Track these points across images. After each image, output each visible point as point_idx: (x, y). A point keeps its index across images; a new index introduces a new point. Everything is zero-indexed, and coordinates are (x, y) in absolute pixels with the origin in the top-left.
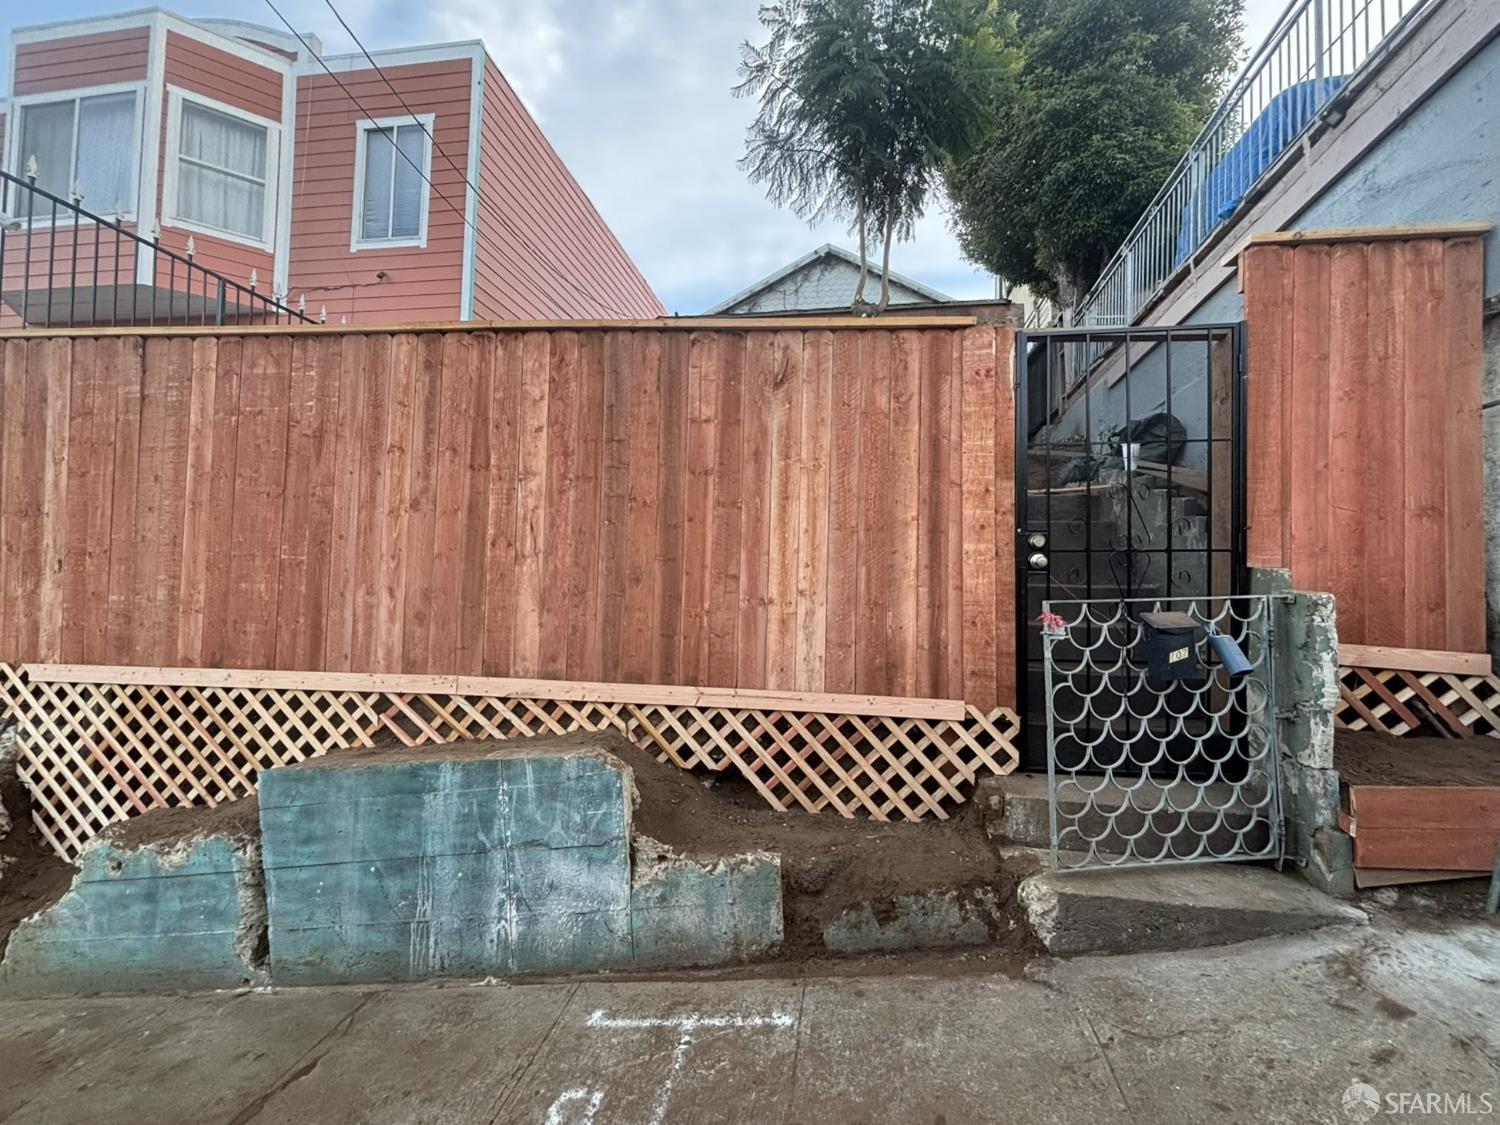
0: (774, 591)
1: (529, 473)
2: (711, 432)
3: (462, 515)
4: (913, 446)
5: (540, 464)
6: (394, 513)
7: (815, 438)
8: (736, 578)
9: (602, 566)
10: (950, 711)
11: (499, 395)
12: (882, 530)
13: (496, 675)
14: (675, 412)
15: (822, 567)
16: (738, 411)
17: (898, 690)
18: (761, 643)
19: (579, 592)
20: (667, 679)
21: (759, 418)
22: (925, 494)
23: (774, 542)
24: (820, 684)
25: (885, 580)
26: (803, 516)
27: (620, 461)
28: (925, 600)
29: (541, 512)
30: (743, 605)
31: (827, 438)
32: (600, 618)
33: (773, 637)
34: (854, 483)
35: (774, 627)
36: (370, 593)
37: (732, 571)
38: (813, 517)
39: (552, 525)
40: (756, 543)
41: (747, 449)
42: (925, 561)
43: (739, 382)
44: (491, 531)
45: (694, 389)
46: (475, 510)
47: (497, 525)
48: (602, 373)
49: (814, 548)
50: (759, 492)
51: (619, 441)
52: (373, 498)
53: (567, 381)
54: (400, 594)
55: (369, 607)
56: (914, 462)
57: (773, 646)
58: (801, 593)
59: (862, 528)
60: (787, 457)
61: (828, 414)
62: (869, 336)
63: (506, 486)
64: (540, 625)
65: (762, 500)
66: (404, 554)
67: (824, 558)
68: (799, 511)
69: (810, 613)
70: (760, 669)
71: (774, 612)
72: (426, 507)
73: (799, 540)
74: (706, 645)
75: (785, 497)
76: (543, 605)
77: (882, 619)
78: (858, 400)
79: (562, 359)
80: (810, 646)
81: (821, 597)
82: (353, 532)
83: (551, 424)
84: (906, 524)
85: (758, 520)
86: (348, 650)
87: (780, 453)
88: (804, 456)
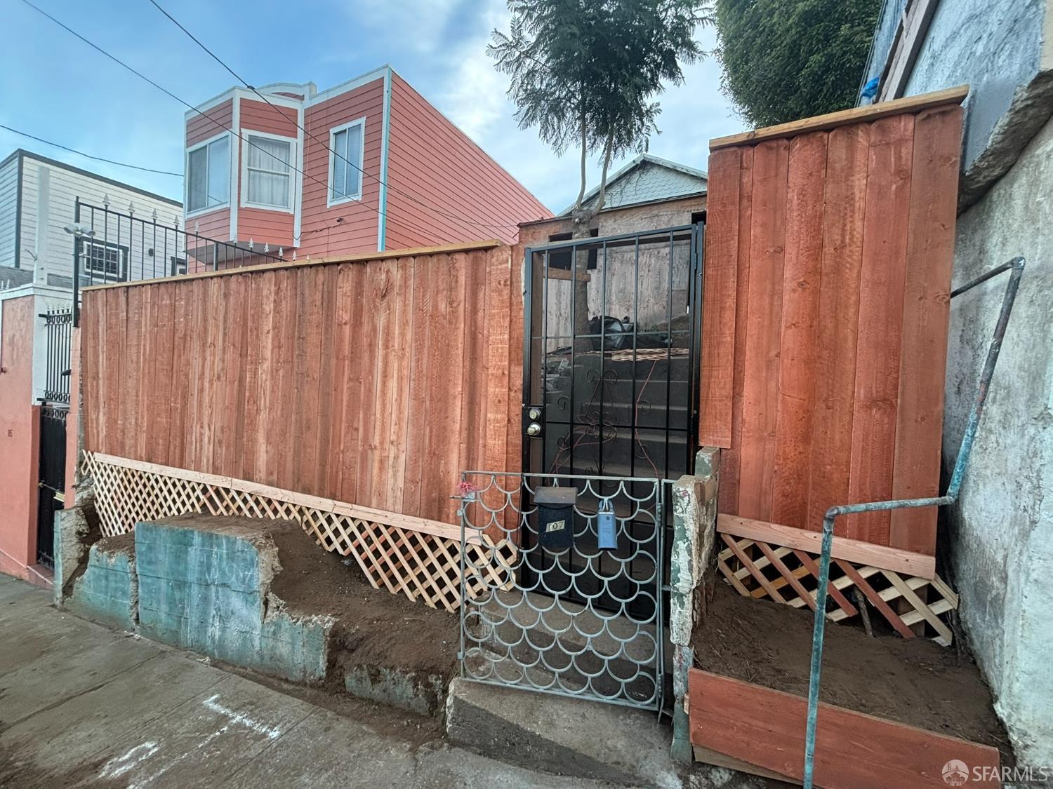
0: (376, 441)
1: (264, 359)
2: (347, 330)
3: (236, 383)
4: (460, 339)
5: (268, 354)
6: (211, 382)
7: (403, 335)
8: (357, 430)
9: (293, 417)
10: (474, 537)
11: (252, 312)
12: (441, 402)
13: (248, 480)
14: (330, 318)
15: (404, 425)
16: (361, 317)
17: (444, 516)
18: (369, 476)
19: (283, 433)
20: (321, 495)
21: (372, 321)
22: (467, 375)
23: (378, 407)
24: (399, 507)
25: (441, 437)
26: (395, 390)
27: (303, 352)
28: (464, 454)
29: (268, 383)
30: (360, 448)
31: (409, 336)
32: (292, 450)
33: (376, 471)
34: (425, 366)
35: (376, 465)
36: (202, 427)
37: (355, 425)
38: (400, 390)
39: (273, 391)
40: (368, 407)
41: (365, 341)
42: (465, 425)
43: (362, 297)
44: (247, 394)
45: (339, 304)
46: (241, 381)
47: (250, 390)
48: (296, 295)
49: (400, 411)
50: (371, 372)
51: (303, 338)
52: (204, 373)
53: (281, 301)
54: (212, 428)
55: (201, 434)
56: (460, 352)
57: (375, 479)
58: (392, 443)
59: (428, 398)
60: (387, 348)
61: (410, 317)
62: (435, 259)
63: (254, 367)
64: (267, 452)
65: (373, 377)
66: (214, 405)
67: (406, 420)
68: (393, 384)
69: (396, 458)
70: (368, 493)
71: (377, 453)
72: (223, 379)
73: (392, 407)
74: (341, 473)
75: (385, 375)
76: (268, 442)
77: (438, 466)
78: (429, 308)
79: (279, 288)
80: (395, 481)
81: (403, 447)
82: (196, 391)
83: (274, 328)
84: (455, 398)
85: (370, 390)
86: (193, 458)
87: (383, 344)
88: (396, 345)
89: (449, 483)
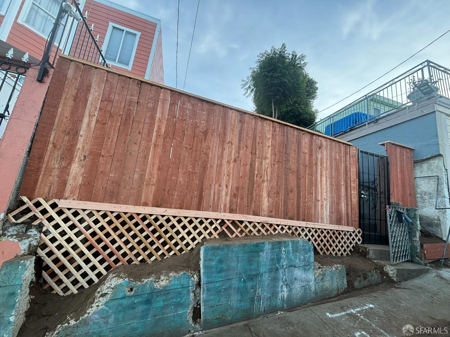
0: (320, 198)
1: (266, 158)
2: (307, 156)
3: (248, 166)
4: (343, 168)
5: (269, 156)
6: (228, 162)
7: (326, 162)
8: (312, 194)
9: (283, 186)
10: (351, 229)
11: (259, 135)
12: (338, 186)
13: (256, 215)
14: (299, 149)
15: (328, 193)
16: (312, 153)
17: (341, 224)
18: (317, 211)
19: (278, 193)
20: (298, 219)
21: (316, 155)
22: (345, 179)
23: (319, 186)
24: (328, 222)
25: (339, 198)
26: (325, 180)
27: (288, 159)
28: (345, 204)
29: (269, 169)
30: (314, 201)
31: (328, 164)
33: (320, 209)
34: (333, 174)
35: (320, 207)
36: (220, 186)
37: (312, 192)
38: (326, 181)
39: (272, 173)
40: (316, 185)
41: (314, 162)
42: (345, 194)
43: (312, 146)
44: (256, 172)
45: (303, 145)
46: (252, 165)
47: (258, 171)
48: (284, 136)
49: (327, 189)
50: (316, 173)
51: (287, 154)
52: (222, 157)
53: (276, 135)
54: (230, 187)
55: (219, 191)
56: (343, 172)
57: (320, 212)
58: (325, 199)
59: (335, 185)
60: (321, 166)
61: (329, 157)
62: (335, 142)
63: (260, 160)
64: (268, 201)
65: (317, 175)
66: (231, 175)
67: (328, 191)
68: (324, 179)
69: (326, 204)
70: (317, 218)
71: (320, 203)
72: (238, 162)
73: (324, 186)
74: (306, 211)
75: (321, 175)
76: (269, 195)
77: (339, 207)
78: (334, 156)
79: (275, 130)
80: (326, 213)
81: (328, 201)
82: (215, 166)
83: (272, 146)
84: (342, 186)
85: (316, 180)
86: (211, 204)
87: (320, 164)
88: (325, 166)
89: (342, 213)
